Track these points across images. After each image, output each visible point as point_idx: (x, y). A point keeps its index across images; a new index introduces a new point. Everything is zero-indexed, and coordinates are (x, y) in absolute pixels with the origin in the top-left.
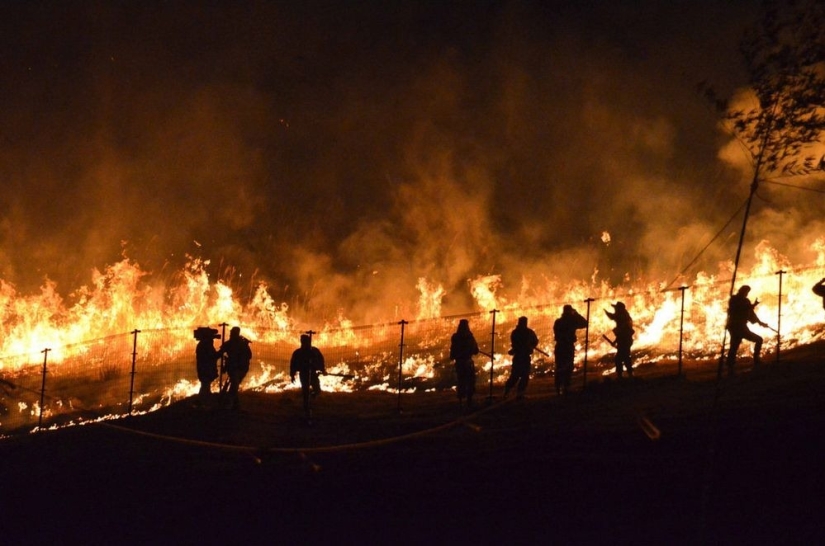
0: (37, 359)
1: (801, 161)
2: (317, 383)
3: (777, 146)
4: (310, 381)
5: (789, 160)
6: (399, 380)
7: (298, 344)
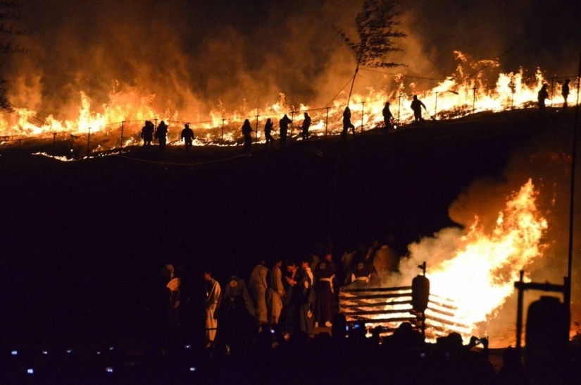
0: (87, 132)
1: (375, 63)
2: (191, 142)
3: (366, 56)
4: (189, 141)
5: (370, 62)
6: (222, 141)
7: (184, 128)
